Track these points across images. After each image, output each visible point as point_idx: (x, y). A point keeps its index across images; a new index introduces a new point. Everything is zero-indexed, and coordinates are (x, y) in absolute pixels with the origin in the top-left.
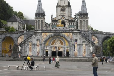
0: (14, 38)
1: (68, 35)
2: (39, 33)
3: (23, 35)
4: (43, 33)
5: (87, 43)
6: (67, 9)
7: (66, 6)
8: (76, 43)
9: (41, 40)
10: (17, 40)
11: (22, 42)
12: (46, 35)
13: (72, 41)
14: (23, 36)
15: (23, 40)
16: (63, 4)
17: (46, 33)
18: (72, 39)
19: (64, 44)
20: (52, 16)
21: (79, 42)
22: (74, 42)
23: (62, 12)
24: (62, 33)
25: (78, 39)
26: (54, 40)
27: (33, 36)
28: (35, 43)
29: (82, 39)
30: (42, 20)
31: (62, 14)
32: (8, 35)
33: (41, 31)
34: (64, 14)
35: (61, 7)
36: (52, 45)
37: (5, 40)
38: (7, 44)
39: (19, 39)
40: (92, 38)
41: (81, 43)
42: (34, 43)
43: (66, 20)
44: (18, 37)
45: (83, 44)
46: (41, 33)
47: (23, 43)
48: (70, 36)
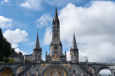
0: (13, 69)
1: (66, 66)
2: (38, 63)
3: (22, 65)
4: (42, 63)
5: (85, 73)
6: (59, 47)
7: (58, 45)
8: (74, 73)
9: (39, 70)
10: (16, 71)
11: (20, 73)
12: (44, 66)
13: (70, 71)
14: (22, 67)
15: (22, 70)
16: (56, 44)
17: (45, 64)
18: (70, 70)
19: (62, 75)
20: (47, 53)
21: (77, 73)
22: (72, 73)
23: (55, 50)
24: (60, 63)
25: (76, 69)
26: (52, 70)
27: (32, 66)
28: (34, 74)
29: (80, 69)
30: (39, 55)
31: (55, 51)
32: (7, 66)
33: (40, 62)
34: (57, 51)
35: (55, 46)
36: (50, 75)
37: (3, 71)
38: (5, 75)
39: (18, 70)
40: (88, 68)
41: (79, 74)
42: (32, 73)
43: (58, 56)
44: (17, 68)
45: (81, 74)
46: (40, 63)
47: (22, 74)
48: (68, 67)
